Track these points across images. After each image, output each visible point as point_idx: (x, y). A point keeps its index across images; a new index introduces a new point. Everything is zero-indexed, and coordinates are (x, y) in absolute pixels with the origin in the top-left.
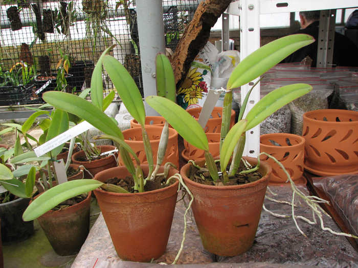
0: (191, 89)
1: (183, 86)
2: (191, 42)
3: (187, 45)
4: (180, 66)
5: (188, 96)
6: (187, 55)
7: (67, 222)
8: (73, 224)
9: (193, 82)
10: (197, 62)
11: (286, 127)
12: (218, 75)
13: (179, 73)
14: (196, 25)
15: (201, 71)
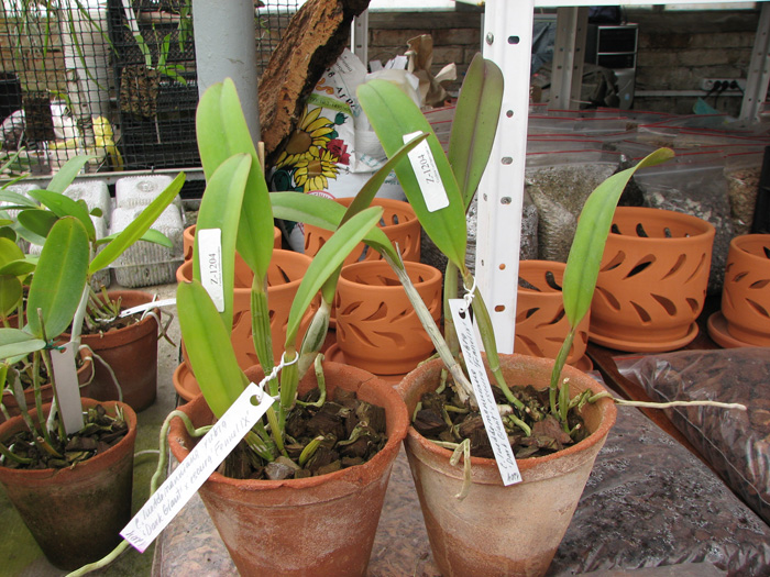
0: (308, 155)
1: (290, 148)
2: (317, 51)
3: (307, 58)
4: (287, 104)
5: (302, 171)
6: (306, 81)
7: (88, 492)
8: (102, 495)
9: (313, 139)
10: (321, 94)
11: (531, 243)
12: (367, 126)
13: (286, 119)
14: (329, 12)
15: (331, 115)
